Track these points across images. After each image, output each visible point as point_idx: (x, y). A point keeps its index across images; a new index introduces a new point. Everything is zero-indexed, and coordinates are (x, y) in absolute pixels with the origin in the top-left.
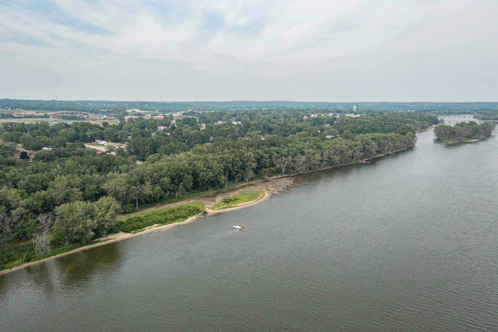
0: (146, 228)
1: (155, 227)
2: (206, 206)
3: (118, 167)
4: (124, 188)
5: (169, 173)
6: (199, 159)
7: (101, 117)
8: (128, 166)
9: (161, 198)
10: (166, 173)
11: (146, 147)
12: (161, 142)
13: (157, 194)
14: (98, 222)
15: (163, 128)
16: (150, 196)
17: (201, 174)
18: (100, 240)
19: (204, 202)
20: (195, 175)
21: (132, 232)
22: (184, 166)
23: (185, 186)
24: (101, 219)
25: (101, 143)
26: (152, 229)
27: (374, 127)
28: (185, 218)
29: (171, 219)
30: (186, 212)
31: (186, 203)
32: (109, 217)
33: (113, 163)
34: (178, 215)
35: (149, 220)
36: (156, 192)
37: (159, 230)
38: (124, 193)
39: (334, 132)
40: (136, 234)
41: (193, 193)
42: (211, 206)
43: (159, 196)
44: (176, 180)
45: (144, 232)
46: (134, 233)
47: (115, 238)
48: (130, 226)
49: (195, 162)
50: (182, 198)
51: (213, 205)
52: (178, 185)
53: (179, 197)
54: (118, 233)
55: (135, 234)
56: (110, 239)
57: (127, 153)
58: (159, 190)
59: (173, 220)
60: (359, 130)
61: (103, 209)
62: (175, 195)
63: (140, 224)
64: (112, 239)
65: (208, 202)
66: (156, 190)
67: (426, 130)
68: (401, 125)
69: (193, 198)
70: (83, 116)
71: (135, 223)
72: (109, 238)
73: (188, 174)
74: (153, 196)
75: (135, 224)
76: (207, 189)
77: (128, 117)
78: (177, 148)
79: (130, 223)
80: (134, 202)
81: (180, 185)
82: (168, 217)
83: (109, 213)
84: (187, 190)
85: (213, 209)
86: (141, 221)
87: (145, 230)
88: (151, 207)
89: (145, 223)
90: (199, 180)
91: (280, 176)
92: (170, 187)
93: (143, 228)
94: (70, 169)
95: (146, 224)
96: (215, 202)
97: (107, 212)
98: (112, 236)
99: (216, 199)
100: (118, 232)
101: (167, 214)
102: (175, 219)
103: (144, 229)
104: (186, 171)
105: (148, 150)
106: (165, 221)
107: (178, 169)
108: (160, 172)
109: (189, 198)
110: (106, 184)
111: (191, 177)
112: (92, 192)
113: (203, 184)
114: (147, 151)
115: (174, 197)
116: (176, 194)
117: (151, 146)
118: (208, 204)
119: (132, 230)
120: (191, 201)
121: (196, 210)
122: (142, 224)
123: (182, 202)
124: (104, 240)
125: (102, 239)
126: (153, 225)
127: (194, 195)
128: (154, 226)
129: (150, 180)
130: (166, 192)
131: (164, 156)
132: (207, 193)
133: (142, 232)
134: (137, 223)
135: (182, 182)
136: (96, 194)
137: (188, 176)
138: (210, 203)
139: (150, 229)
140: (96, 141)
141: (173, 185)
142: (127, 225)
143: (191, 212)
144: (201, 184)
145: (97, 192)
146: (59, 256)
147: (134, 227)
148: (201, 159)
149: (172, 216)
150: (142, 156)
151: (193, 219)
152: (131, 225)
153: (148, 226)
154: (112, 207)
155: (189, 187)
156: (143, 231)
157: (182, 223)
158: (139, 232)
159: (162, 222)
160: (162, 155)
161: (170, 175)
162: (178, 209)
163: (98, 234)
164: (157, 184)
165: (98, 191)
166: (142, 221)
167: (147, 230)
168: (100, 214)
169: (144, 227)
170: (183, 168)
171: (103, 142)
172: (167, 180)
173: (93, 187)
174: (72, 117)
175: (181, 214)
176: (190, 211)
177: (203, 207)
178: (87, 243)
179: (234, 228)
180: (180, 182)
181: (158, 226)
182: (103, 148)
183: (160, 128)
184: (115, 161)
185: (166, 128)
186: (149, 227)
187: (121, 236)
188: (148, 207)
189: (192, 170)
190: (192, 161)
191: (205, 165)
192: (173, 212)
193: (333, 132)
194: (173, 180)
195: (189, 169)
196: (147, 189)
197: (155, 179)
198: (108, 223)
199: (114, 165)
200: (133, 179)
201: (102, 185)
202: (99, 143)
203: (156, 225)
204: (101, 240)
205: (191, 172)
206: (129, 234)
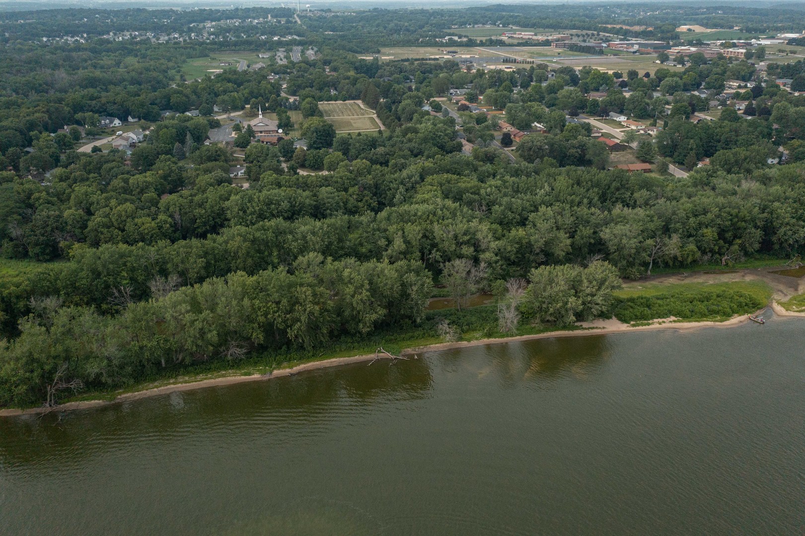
0: (655, 320)
1: (671, 322)
2: (776, 296)
3: (632, 194)
4: (634, 243)
5: (719, 221)
6: (786, 198)
8: (649, 193)
9: (695, 261)
10: (712, 221)
11: (692, 141)
12: (723, 134)
13: (688, 257)
14: (584, 303)
16: (675, 258)
17: (783, 230)
18: (581, 326)
19: (773, 284)
20: (769, 229)
21: (632, 323)
22: (750, 212)
23: (743, 247)
24: (589, 298)
25: (618, 119)
26: (664, 325)
28: (727, 315)
29: (700, 313)
30: (732, 305)
31: (737, 280)
32: (601, 298)
33: (626, 186)
34: (715, 307)
35: (662, 309)
36: (686, 252)
37: (675, 330)
38: (633, 251)
40: (637, 328)
41: (756, 259)
42: (785, 300)
43: (690, 260)
44: (729, 235)
45: (651, 327)
46: (634, 326)
47: (604, 328)
48: (630, 312)
49: (776, 204)
50: (734, 267)
51: (789, 297)
52: (731, 243)
53: (727, 264)
54: (611, 320)
55: (634, 328)
56: (597, 328)
57: (656, 149)
58: (692, 251)
59: (702, 316)
61: (595, 283)
62: (721, 260)
63: (647, 311)
64: (600, 328)
65: (781, 287)
66: (686, 249)
69: (754, 271)
70: (601, 43)
71: (639, 308)
72: (595, 325)
73: (756, 227)
74: (680, 259)
75: (639, 310)
76: (788, 257)
77: (676, 49)
78: (748, 160)
79: (632, 307)
80: (645, 264)
81: (734, 243)
82: (696, 309)
83: (601, 292)
84: (746, 254)
85: (787, 306)
86: (649, 307)
87: (652, 324)
88: (673, 274)
89: (655, 312)
90: (774, 239)
92: (714, 245)
93: (649, 320)
94: (562, 194)
95: (657, 313)
96: (796, 290)
97: (599, 288)
98: (600, 323)
99: (799, 282)
100: (611, 318)
101: (695, 303)
102: (707, 314)
103: (651, 321)
104: (753, 220)
105: (695, 147)
106: (688, 313)
107: (737, 216)
108: (701, 218)
109: (747, 268)
110: (608, 231)
111: (759, 233)
112: (585, 240)
113: (782, 248)
114: (691, 149)
115: (717, 263)
116: (723, 259)
117: (701, 139)
118: (780, 293)
119: (631, 319)
120: (749, 278)
121: (753, 304)
122: (649, 312)
123: (730, 275)
124: (587, 327)
125: (585, 325)
126: (668, 317)
127: (757, 263)
128: (669, 319)
129: (681, 231)
130: (704, 253)
131: (719, 173)
132: (784, 264)
133: (647, 327)
134: (642, 309)
135: (740, 238)
136: (590, 243)
137: (753, 230)
138: (785, 291)
139: (660, 324)
140: (612, 113)
141: (721, 242)
142: (626, 309)
143: (741, 307)
144: (777, 247)
145: (592, 241)
146: (526, 337)
147: (636, 316)
148: (790, 200)
149: (701, 307)
150: (680, 157)
151: (741, 322)
152: (631, 310)
153: (659, 317)
154: (607, 283)
155: (750, 250)
156: (649, 324)
157: (718, 325)
158: (643, 325)
159: (684, 316)
160: (717, 169)
161: (719, 224)
162: (718, 296)
163: (580, 316)
164: (691, 239)
165: (594, 239)
166: (651, 307)
167: (656, 325)
168: (588, 291)
169: (652, 318)
170: (748, 215)
171: (622, 119)
172: (710, 233)
173: (587, 231)
174: (584, 47)
175: (720, 308)
176: (740, 305)
177: (769, 297)
178: (565, 328)
180: (735, 237)
181: (675, 321)
182: (618, 130)
183: (731, 83)
184: (629, 182)
185: (742, 85)
186: (660, 320)
187: (613, 326)
188: (668, 275)
189: (765, 220)
190: (770, 201)
191: (797, 211)
192: (708, 299)
194: (721, 234)
195: (759, 218)
196: (673, 245)
197: (689, 228)
198: (597, 307)
199: (628, 189)
200: (651, 226)
201: (601, 231)
202: (615, 119)
203: (673, 318)
204: (584, 326)
205: (762, 223)
206: (626, 325)
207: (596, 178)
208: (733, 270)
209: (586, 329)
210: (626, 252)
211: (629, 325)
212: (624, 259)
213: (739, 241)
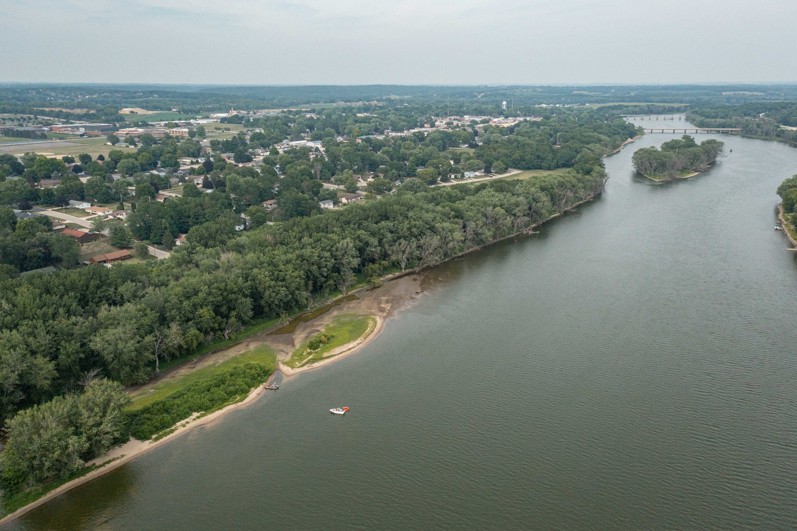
0: (178, 424)
1: (194, 419)
2: (280, 357)
3: (116, 289)
4: (131, 345)
5: (211, 298)
6: (262, 263)
7: (76, 131)
8: (134, 284)
9: (200, 345)
10: (205, 299)
11: (164, 220)
12: (190, 210)
13: (192, 342)
14: (89, 439)
15: (190, 161)
16: (180, 347)
17: (267, 293)
18: (94, 464)
19: (274, 346)
20: (256, 295)
21: (154, 436)
22: (236, 283)
23: (239, 318)
24: (95, 430)
25: (81, 207)
26: (188, 426)
27: (540, 154)
28: (245, 392)
29: (220, 399)
30: (247, 379)
31: (243, 352)
32: (110, 425)
33: (108, 281)
34: (232, 388)
35: (182, 408)
36: (190, 338)
37: (201, 427)
38: (133, 354)
39: (477, 165)
40: (161, 440)
41: (253, 325)
42: (288, 358)
43: (195, 344)
44: (224, 309)
45: (175, 433)
46: (156, 439)
47: (122, 456)
48: (148, 425)
49: (255, 270)
50: (237, 338)
51: (290, 354)
52: (227, 317)
53: (230, 338)
54: (128, 443)
55: (158, 442)
56: (114, 460)
57: (130, 233)
58: (195, 335)
59: (223, 401)
60: (517, 160)
61: (96, 409)
62: (224, 335)
63: (167, 417)
64: (118, 458)
65: (281, 347)
66: (189, 335)
67: (617, 150)
68: (581, 148)
69: (255, 338)
70: (41, 127)
71: (157, 417)
72: (111, 458)
73: (245, 296)
74: (185, 347)
75: (157, 419)
76: (278, 316)
77: (124, 131)
78: (219, 232)
79: (149, 419)
80: (151, 364)
81: (230, 315)
82: (216, 396)
83: (109, 417)
84: (244, 323)
85: (290, 364)
86: (167, 411)
87: (176, 429)
88: (184, 364)
89: (175, 415)
90: (263, 303)
91: (397, 274)
92: (214, 323)
93: (172, 426)
94: (28, 309)
95: (178, 415)
96: (294, 346)
97: (104, 415)
98: (117, 452)
99: (294, 337)
100: (128, 440)
101: (212, 390)
102: (227, 397)
103: (173, 427)
104: (241, 290)
105: (168, 225)
106: (209, 403)
107: (225, 290)
108: (194, 299)
109: (248, 337)
110: (98, 339)
111: (249, 300)
112: (73, 357)
113: (271, 309)
114: (166, 228)
115: (221, 339)
116: (225, 334)
117: (172, 217)
118: (282, 353)
119: (152, 433)
120: (253, 346)
121: (263, 372)
122: (169, 417)
123: (236, 348)
124: (101, 463)
125: (98, 461)
126: (190, 416)
127: (256, 329)
128: (192, 417)
129: (178, 318)
130: (206, 333)
131: (198, 249)
132: (277, 324)
133: (171, 435)
134: (161, 417)
135: (234, 309)
136: (81, 359)
137: (244, 299)
138: (285, 350)
139: (184, 426)
140: (71, 202)
141: (219, 318)
142: (143, 424)
143: (255, 379)
144: (267, 309)
145: (82, 356)
146: (20, 511)
147: (156, 427)
148: (265, 264)
149: (220, 392)
150: (157, 238)
151: (259, 394)
152: (149, 422)
153: (181, 419)
154: (112, 404)
155: (247, 319)
156: (172, 431)
157: (240, 406)
158: (166, 434)
159: (207, 409)
160: (195, 245)
161: (212, 302)
162: (231, 375)
163: (88, 455)
164: (190, 323)
165: (83, 352)
166: (170, 410)
167: (181, 428)
168: (91, 422)
169: (174, 423)
170: (235, 286)
171: (85, 205)
172: (206, 313)
173: (72, 347)
174: (21, 132)
175: (237, 387)
176: (253, 378)
177: (274, 360)
178: (73, 475)
179: (332, 413)
180: (230, 309)
181: (198, 417)
182: (84, 219)
183: (184, 160)
184: (110, 277)
185: (194, 161)
186: (183, 422)
187: (135, 449)
188: (178, 367)
189: (250, 287)
190: (249, 269)
191: (273, 274)
192: (223, 382)
193: (475, 165)
194: (217, 310)
195: (245, 287)
196: (174, 334)
197: (185, 313)
198: (108, 436)
199: (109, 285)
200: (146, 321)
201: (90, 341)
202: (77, 207)
203: (195, 414)
204: (98, 464)
205: (249, 291)
206: (147, 442)
207: (68, 280)
208: (236, 343)
209: (101, 466)
210: (125, 357)
211: (151, 441)
212: (126, 365)
213: (234, 313)
